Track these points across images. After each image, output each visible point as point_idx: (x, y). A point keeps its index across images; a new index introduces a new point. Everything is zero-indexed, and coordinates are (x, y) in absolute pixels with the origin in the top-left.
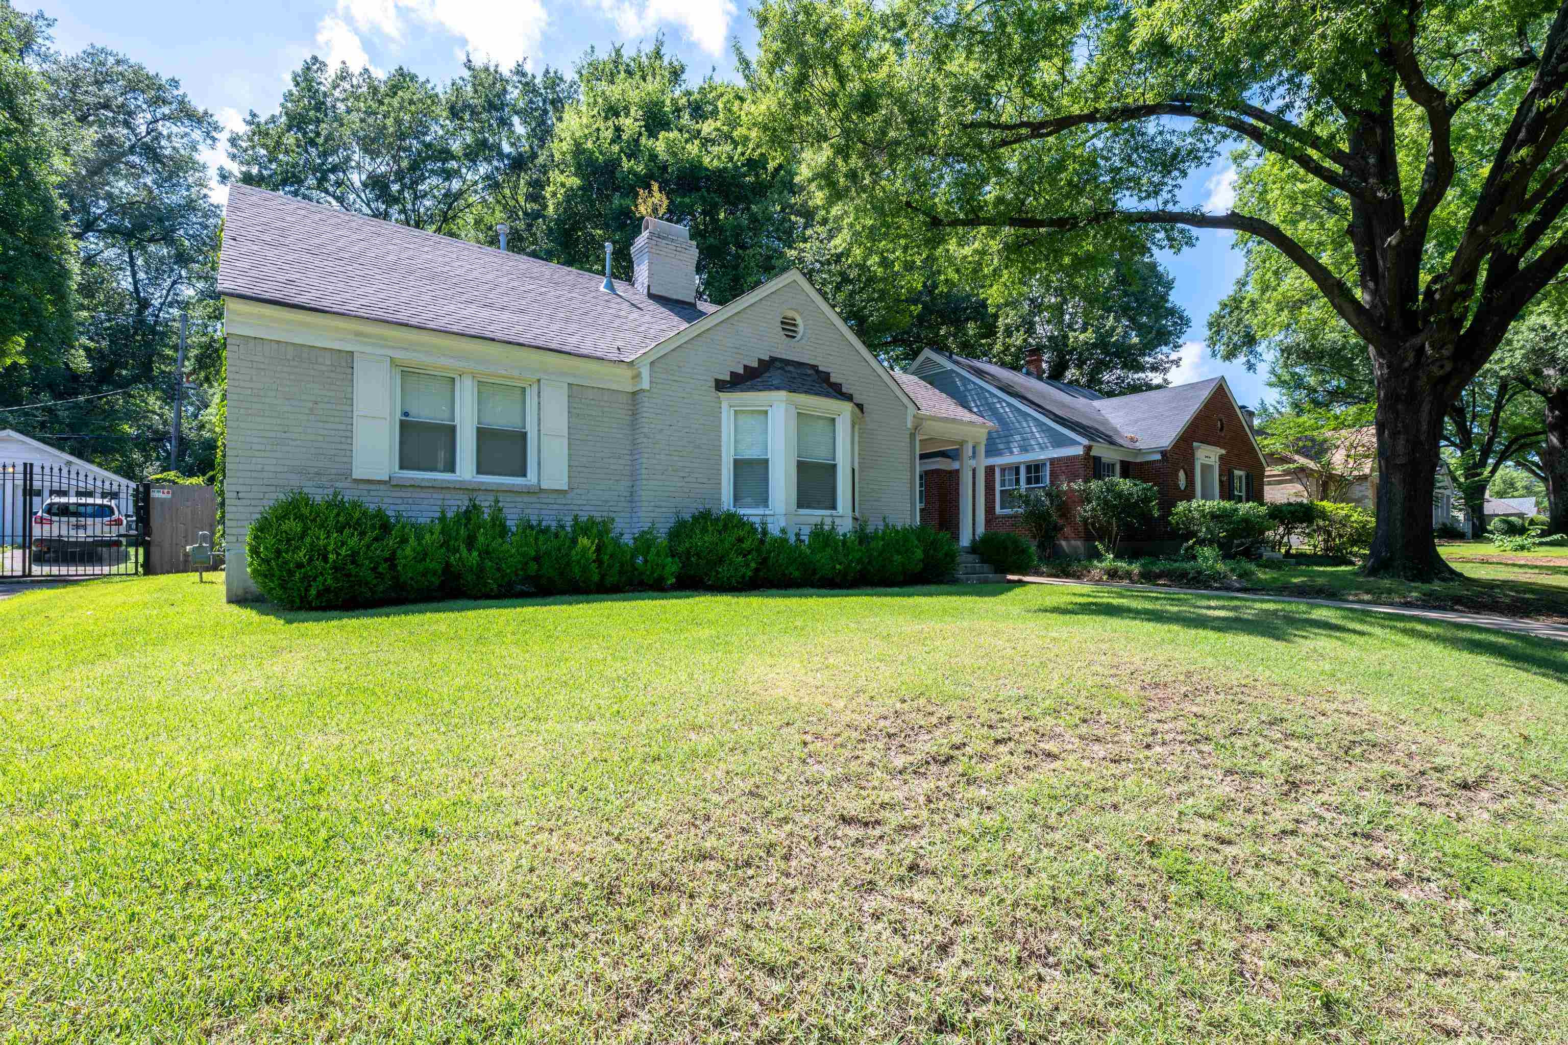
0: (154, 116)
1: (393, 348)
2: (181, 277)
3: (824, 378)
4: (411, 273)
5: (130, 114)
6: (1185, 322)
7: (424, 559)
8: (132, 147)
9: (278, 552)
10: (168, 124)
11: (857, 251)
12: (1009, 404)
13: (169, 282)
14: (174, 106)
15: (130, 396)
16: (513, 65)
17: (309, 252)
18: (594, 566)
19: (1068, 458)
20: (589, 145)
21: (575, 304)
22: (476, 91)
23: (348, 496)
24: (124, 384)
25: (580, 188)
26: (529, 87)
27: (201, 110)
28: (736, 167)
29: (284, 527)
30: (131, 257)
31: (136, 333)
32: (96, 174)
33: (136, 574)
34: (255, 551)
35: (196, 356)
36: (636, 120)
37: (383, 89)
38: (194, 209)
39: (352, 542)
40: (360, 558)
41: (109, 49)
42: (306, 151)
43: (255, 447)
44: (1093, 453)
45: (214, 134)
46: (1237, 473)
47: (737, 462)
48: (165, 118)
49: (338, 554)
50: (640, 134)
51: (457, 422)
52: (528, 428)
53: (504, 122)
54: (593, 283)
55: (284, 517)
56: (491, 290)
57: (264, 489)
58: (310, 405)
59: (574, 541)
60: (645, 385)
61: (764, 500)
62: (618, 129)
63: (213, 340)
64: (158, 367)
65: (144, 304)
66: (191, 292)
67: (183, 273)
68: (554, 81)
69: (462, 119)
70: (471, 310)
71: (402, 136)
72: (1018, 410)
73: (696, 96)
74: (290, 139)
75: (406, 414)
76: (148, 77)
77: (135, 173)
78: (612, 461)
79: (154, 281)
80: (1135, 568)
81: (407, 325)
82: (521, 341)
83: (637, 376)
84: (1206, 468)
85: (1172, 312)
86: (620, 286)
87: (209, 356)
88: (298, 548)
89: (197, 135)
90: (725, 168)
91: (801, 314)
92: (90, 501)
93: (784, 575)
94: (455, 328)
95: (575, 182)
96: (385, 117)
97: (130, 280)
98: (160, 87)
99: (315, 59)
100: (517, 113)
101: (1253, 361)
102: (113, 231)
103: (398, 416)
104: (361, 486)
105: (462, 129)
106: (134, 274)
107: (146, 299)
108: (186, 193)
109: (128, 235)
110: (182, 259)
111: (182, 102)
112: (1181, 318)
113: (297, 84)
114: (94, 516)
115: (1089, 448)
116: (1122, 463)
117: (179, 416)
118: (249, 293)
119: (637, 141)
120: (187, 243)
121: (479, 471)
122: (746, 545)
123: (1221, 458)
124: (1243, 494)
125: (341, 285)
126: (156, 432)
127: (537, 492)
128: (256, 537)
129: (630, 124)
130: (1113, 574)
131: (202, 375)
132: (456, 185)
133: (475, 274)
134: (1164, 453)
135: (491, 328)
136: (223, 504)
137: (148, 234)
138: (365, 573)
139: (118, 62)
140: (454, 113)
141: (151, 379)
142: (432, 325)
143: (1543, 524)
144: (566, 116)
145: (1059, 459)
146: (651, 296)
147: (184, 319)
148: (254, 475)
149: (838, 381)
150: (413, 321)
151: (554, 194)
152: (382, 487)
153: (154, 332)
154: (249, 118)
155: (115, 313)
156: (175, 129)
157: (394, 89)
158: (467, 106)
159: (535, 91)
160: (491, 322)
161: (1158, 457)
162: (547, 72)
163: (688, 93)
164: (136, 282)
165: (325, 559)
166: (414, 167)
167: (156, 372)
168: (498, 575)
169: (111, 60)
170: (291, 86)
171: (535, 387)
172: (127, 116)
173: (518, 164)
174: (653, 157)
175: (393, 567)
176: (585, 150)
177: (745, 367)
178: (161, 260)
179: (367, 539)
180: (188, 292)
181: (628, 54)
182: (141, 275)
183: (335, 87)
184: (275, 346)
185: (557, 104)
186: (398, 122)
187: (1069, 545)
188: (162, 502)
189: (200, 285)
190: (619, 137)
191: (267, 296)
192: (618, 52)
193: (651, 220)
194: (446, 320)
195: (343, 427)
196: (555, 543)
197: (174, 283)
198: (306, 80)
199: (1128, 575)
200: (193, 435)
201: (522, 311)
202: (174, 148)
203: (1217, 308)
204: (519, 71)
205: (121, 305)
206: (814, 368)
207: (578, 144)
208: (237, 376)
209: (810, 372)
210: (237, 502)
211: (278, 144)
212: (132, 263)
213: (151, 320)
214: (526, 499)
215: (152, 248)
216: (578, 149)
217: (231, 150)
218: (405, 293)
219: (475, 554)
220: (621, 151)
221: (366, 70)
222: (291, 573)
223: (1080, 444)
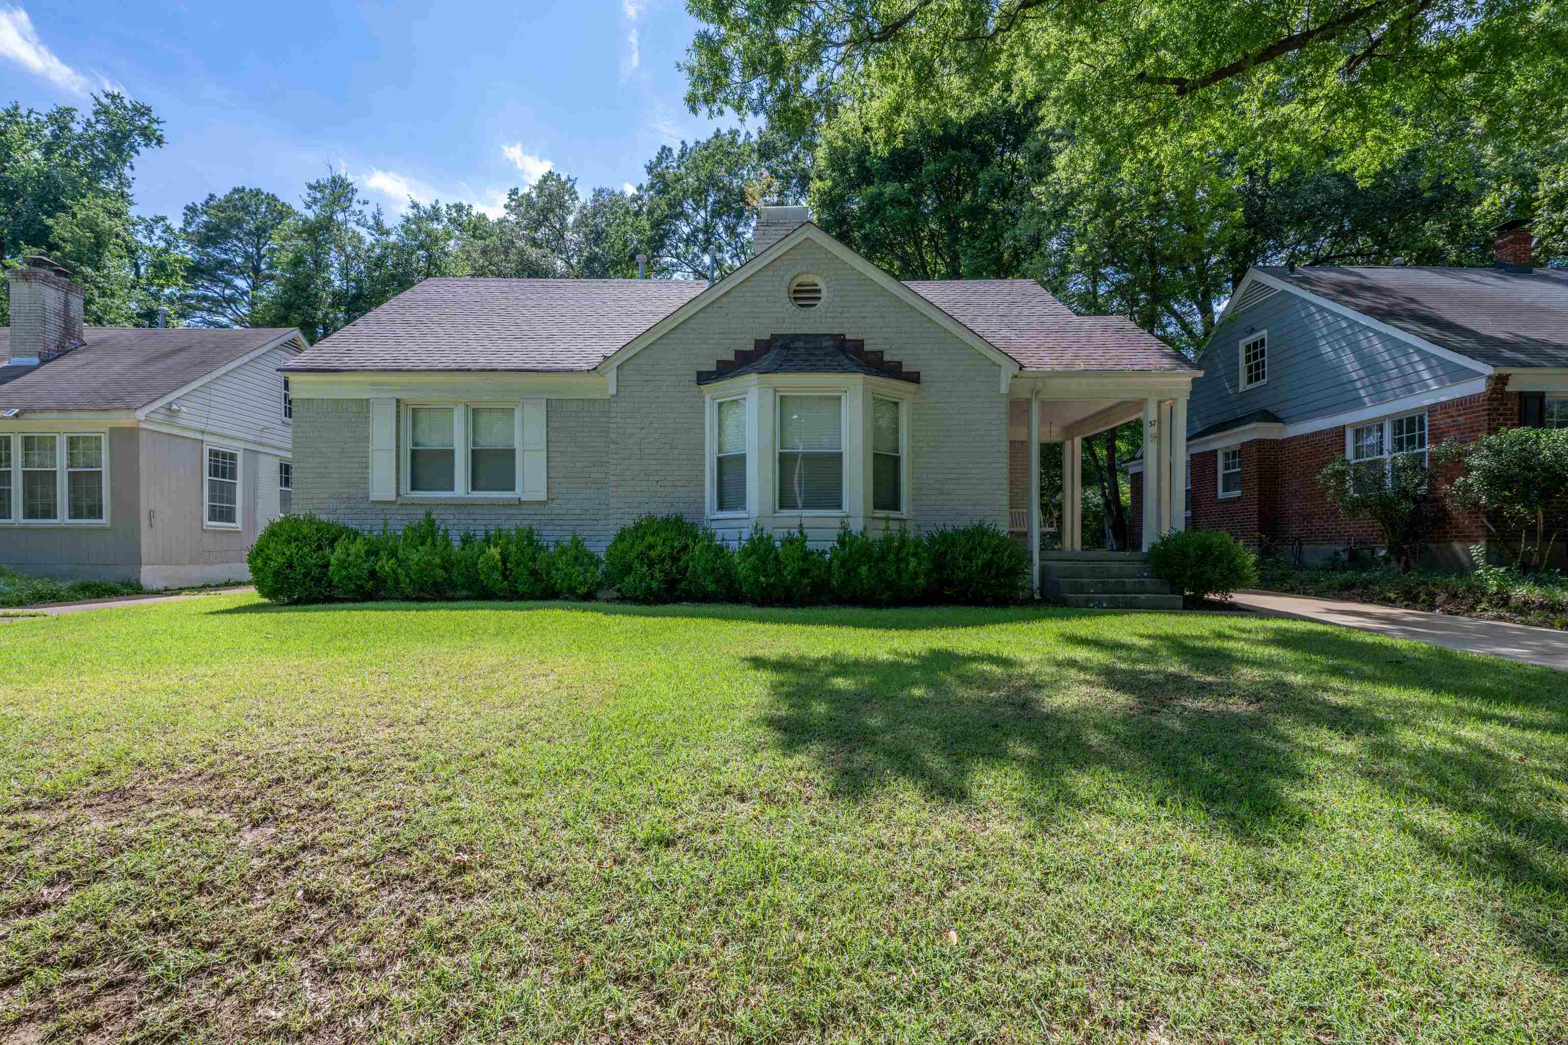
1: (398, 391)
3: (853, 347)
17: (407, 322)
19: (1461, 401)
43: (308, 481)
47: (722, 460)
51: (454, 447)
52: (516, 445)
60: (612, 390)
75: (416, 444)
78: (593, 470)
81: (401, 370)
82: (498, 366)
91: (825, 278)
103: (408, 447)
104: (378, 506)
115: (1500, 380)
121: (473, 488)
127: (518, 503)
135: (484, 359)
142: (422, 367)
145: (1445, 405)
148: (308, 501)
149: (878, 348)
150: (409, 366)
152: (392, 506)
160: (492, 354)
171: (519, 408)
177: (738, 352)
184: (321, 403)
191: (309, 366)
194: (445, 360)
195: (364, 460)
201: (551, 337)
206: (838, 337)
208: (298, 430)
209: (833, 343)
214: (509, 511)
223: (1481, 375)
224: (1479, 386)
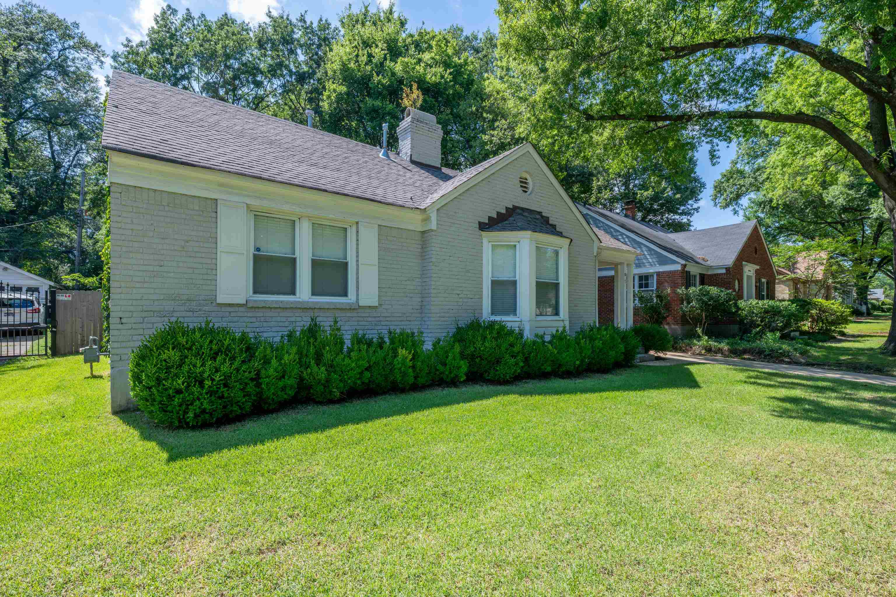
0: (63, 46)
1: (248, 196)
2: (82, 149)
3: (546, 220)
4: (255, 139)
5: (47, 44)
6: (703, 185)
7: (283, 377)
8: (49, 65)
9: (159, 380)
10: (72, 51)
11: (533, 136)
12: (628, 237)
13: (74, 152)
14: (76, 40)
15: (49, 224)
16: (298, 16)
17: (176, 120)
18: (410, 370)
19: (670, 272)
20: (352, 65)
21: (370, 165)
22: (275, 31)
23: (218, 324)
24: (44, 216)
25: (345, 93)
26: (308, 29)
27: (93, 42)
28: (446, 82)
29: (164, 357)
30: (49, 136)
31: (52, 184)
32: (25, 82)
33: (46, 354)
34: (137, 378)
35: (91, 199)
36: (382, 50)
37: (214, 27)
38: (90, 106)
39: (225, 368)
40: (231, 383)
41: (34, 3)
42: (164, 67)
43: (135, 279)
44: (687, 269)
45: (102, 59)
46: (763, 280)
47: (494, 283)
48: (70, 47)
49: (213, 380)
50: (385, 59)
51: (297, 255)
52: (349, 259)
53: (292, 52)
54: (374, 152)
55: (163, 346)
56: (312, 154)
57: (144, 314)
58: (183, 243)
59: (395, 352)
60: (433, 225)
61: (513, 310)
62: (370, 56)
63: (102, 189)
64: (67, 206)
65: (58, 166)
66: (89, 159)
67: (84, 146)
68: (325, 26)
69: (265, 49)
70: (303, 168)
71: (228, 57)
72: (634, 240)
73: (416, 37)
74: (153, 57)
75: (258, 249)
76: (58, 21)
77: (51, 83)
78: (408, 283)
79: (65, 152)
80: (724, 346)
81: (260, 178)
82: (346, 192)
83: (427, 219)
84: (749, 277)
85: (696, 180)
86: (392, 155)
87: (100, 199)
88: (177, 376)
89: (91, 58)
90: (440, 82)
91: (531, 175)
92: (17, 296)
93: (540, 369)
94: (296, 181)
95: (343, 89)
96: (216, 44)
97: (49, 150)
98: (67, 28)
99: (169, 7)
100: (301, 46)
101: (737, 209)
102: (37, 119)
103: (252, 250)
104: (223, 309)
105: (265, 56)
106: (51, 147)
107: (59, 162)
108: (84, 96)
109: (47, 121)
110: (82, 137)
111: (81, 37)
112: (700, 183)
113: (157, 22)
114: (20, 306)
115: (685, 266)
116: (700, 274)
117: (80, 237)
118: (130, 148)
119: (382, 64)
120: (86, 127)
121: (314, 294)
122: (516, 349)
123: (757, 271)
124: (765, 293)
125: (204, 145)
126: (66, 247)
127: (355, 308)
128: (138, 365)
129: (378, 52)
130: (709, 350)
131: (95, 211)
132: (261, 92)
133: (298, 142)
134: (728, 269)
135: (322, 182)
136: (108, 316)
137: (59, 121)
138: (236, 394)
139: (39, 12)
140: (261, 45)
141: (63, 213)
142: (279, 178)
143: (889, 304)
144: (335, 47)
145: (663, 273)
146: (413, 162)
147: (84, 175)
148: (135, 303)
149: (554, 223)
150: (265, 175)
151: (329, 97)
152: (242, 309)
153: (64, 183)
154: (126, 43)
155: (40, 170)
156: (77, 55)
157: (221, 27)
158: (269, 40)
159: (313, 32)
160: (320, 178)
161: (724, 271)
162: (321, 20)
163: (411, 36)
164: (53, 152)
165: (201, 383)
166: (235, 77)
167: (66, 209)
168: (341, 385)
169: (35, 10)
170: (153, 24)
171: (354, 228)
172: (46, 47)
173: (302, 78)
174: (393, 74)
175: (258, 385)
176: (348, 69)
177: (498, 213)
178: (69, 138)
179: (236, 364)
180: (87, 159)
181: (372, 10)
182: (56, 148)
183: (183, 25)
184: (152, 194)
185: (326, 41)
186: (225, 47)
187: (670, 328)
188: (65, 303)
189: (95, 155)
190: (370, 61)
191: (145, 151)
192: (366, 8)
193: (412, 109)
194: (289, 175)
195: (209, 261)
196: (381, 354)
197: (78, 152)
198: (163, 19)
199: (719, 351)
200: (90, 249)
201: (338, 170)
202: (77, 67)
203: (720, 177)
204: (302, 20)
205: (43, 166)
206: (540, 213)
207: (344, 65)
208: (119, 219)
209: (538, 217)
210: (120, 326)
211: (145, 60)
212: (50, 138)
213: (62, 175)
214: (349, 315)
215: (63, 130)
216: (345, 67)
217: (113, 64)
218: (253, 154)
219: (323, 369)
220: (373, 70)
221: (203, 15)
222: (171, 398)
223: (679, 263)
224: (678, 267)
